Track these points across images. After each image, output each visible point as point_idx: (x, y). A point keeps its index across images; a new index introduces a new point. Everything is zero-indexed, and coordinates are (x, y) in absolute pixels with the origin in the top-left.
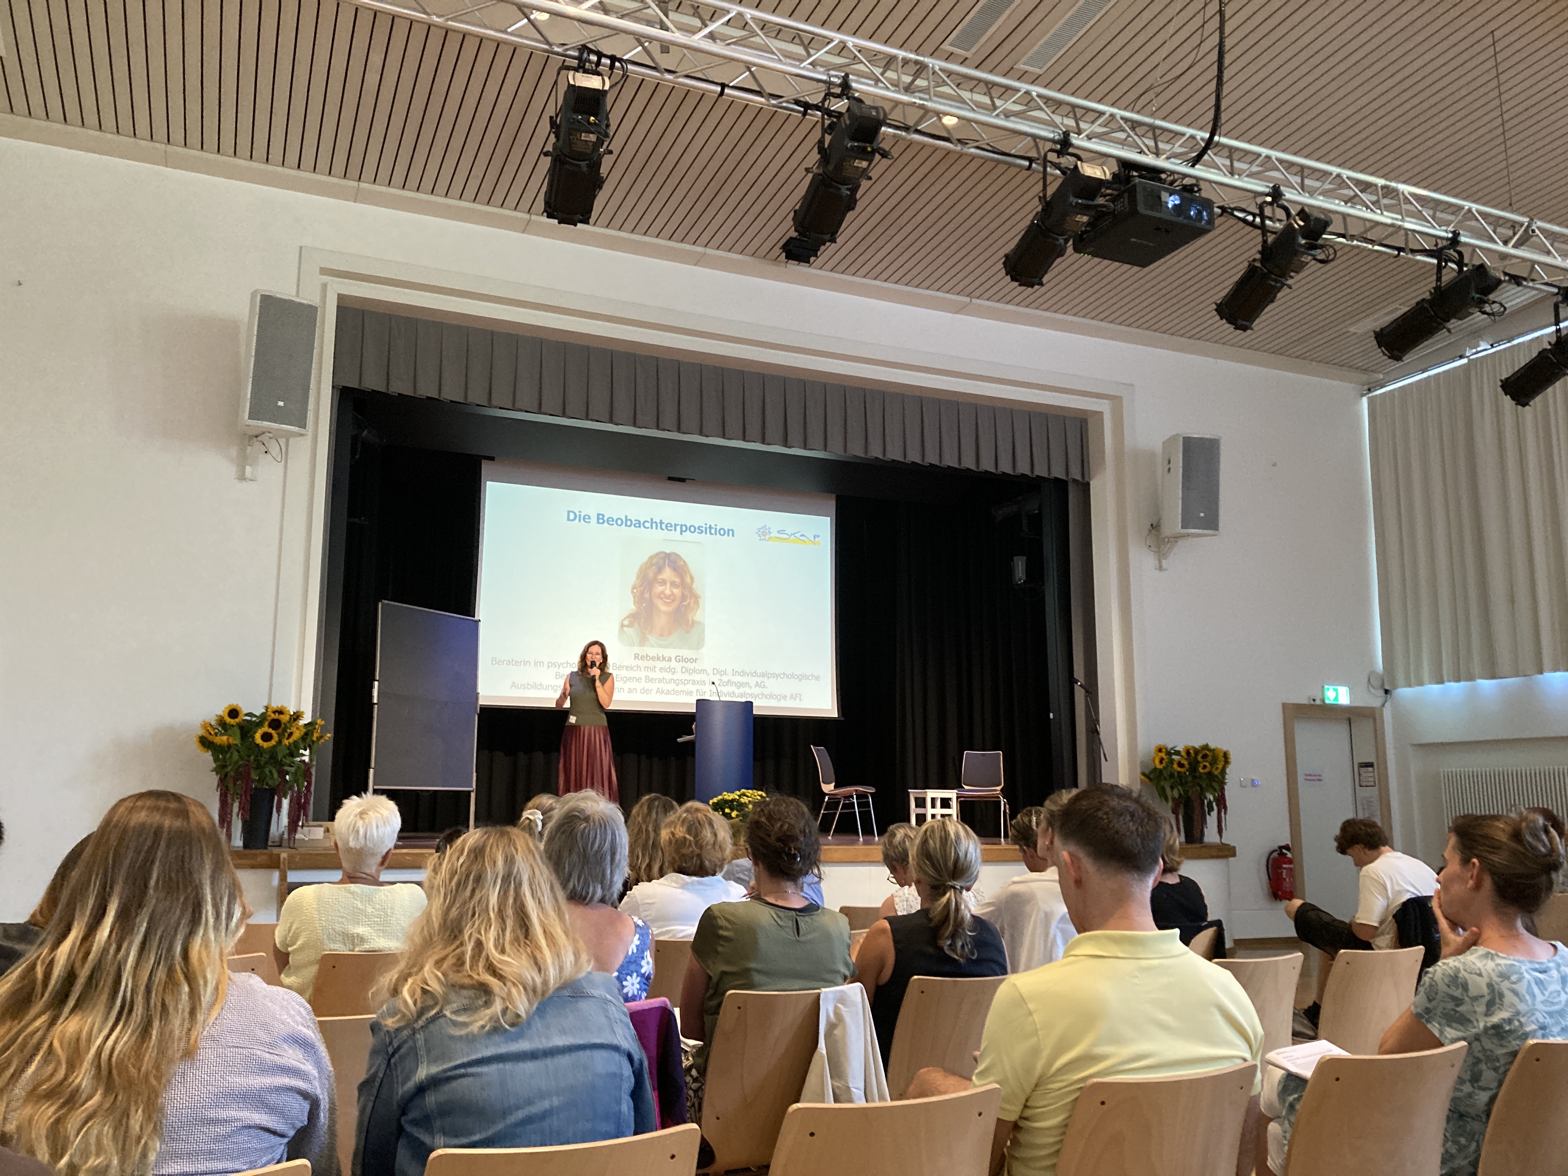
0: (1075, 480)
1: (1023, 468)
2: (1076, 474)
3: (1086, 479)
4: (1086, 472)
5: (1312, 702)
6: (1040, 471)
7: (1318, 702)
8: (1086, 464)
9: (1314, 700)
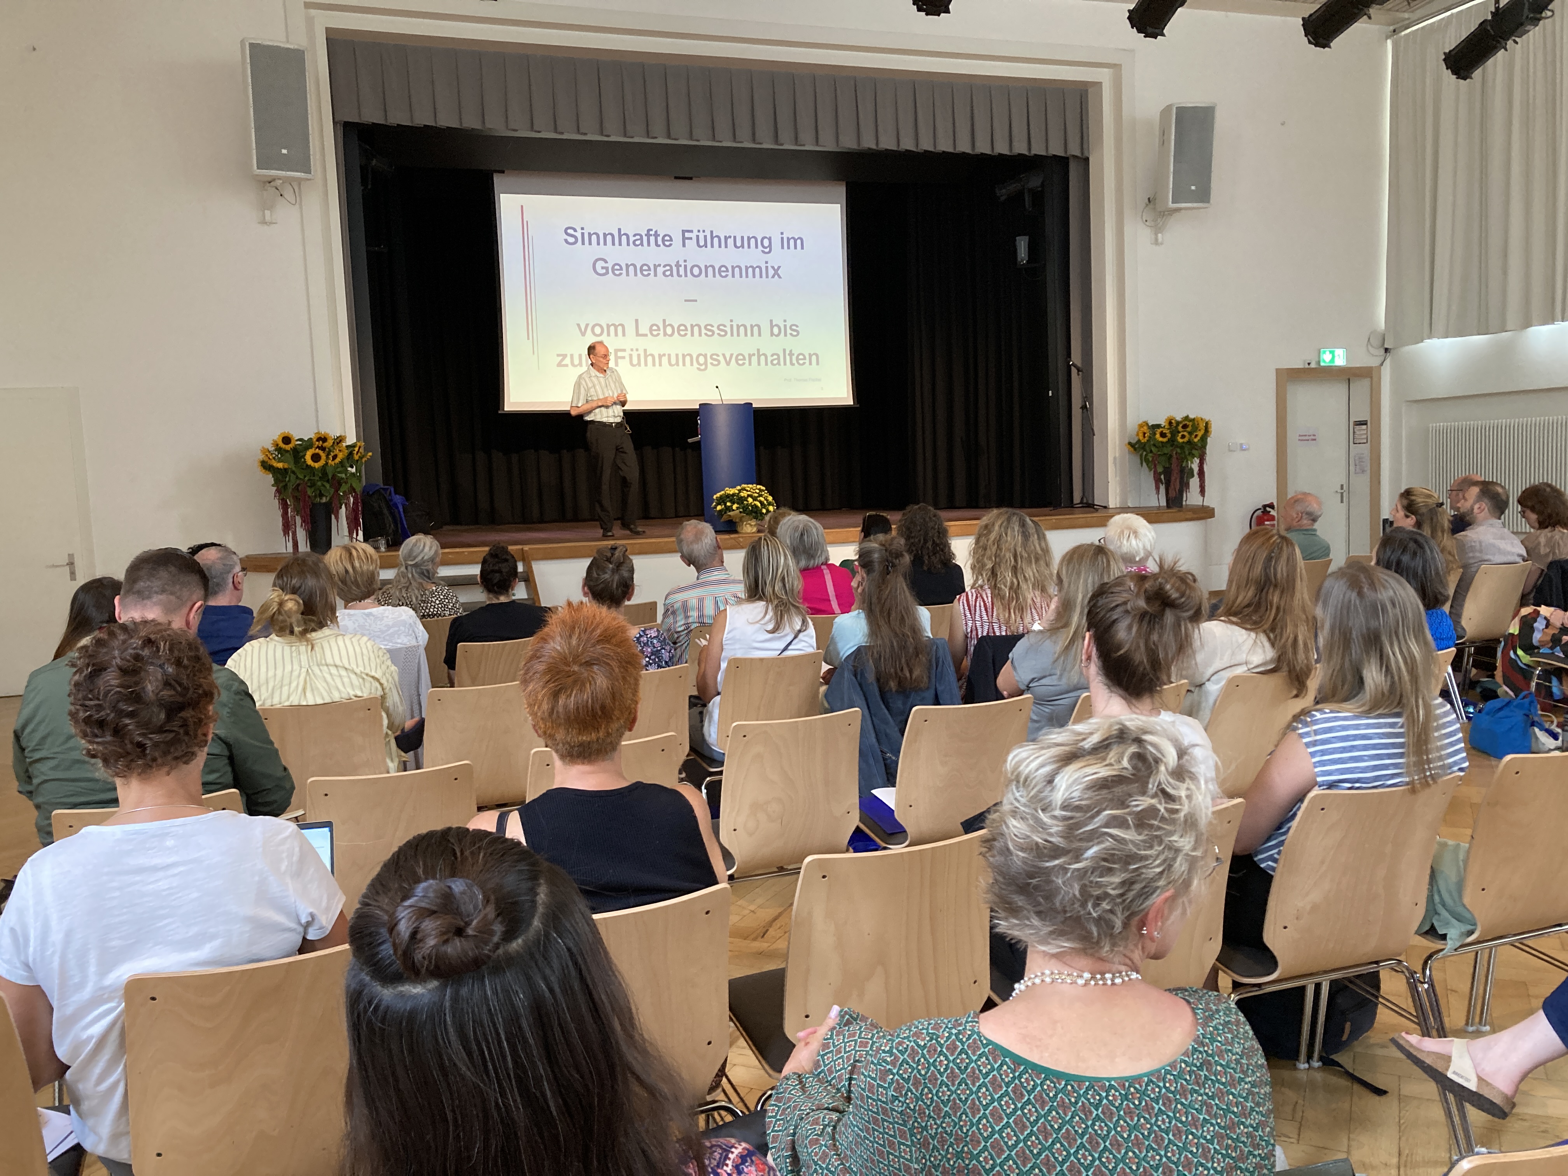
0: (1074, 156)
1: (1021, 148)
2: (1074, 150)
3: (1086, 154)
4: (1085, 146)
5: (1307, 366)
6: (1038, 149)
7: (1313, 365)
8: (1085, 138)
9: (1309, 364)
